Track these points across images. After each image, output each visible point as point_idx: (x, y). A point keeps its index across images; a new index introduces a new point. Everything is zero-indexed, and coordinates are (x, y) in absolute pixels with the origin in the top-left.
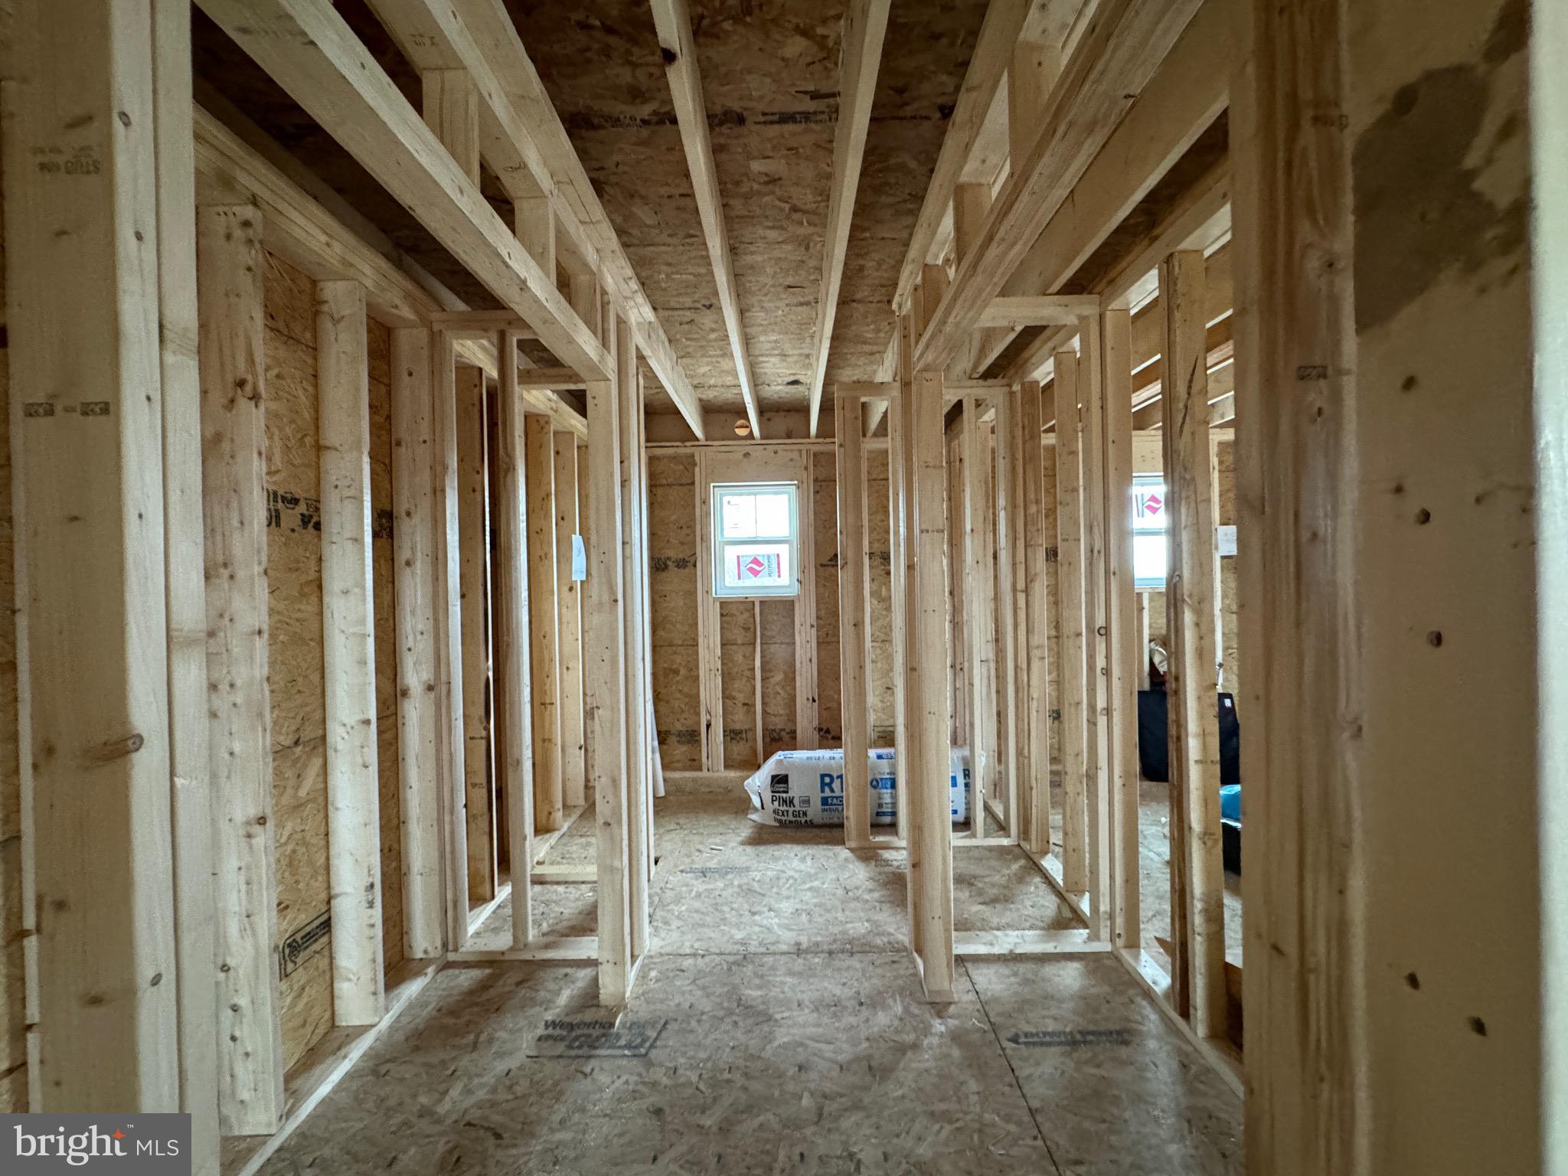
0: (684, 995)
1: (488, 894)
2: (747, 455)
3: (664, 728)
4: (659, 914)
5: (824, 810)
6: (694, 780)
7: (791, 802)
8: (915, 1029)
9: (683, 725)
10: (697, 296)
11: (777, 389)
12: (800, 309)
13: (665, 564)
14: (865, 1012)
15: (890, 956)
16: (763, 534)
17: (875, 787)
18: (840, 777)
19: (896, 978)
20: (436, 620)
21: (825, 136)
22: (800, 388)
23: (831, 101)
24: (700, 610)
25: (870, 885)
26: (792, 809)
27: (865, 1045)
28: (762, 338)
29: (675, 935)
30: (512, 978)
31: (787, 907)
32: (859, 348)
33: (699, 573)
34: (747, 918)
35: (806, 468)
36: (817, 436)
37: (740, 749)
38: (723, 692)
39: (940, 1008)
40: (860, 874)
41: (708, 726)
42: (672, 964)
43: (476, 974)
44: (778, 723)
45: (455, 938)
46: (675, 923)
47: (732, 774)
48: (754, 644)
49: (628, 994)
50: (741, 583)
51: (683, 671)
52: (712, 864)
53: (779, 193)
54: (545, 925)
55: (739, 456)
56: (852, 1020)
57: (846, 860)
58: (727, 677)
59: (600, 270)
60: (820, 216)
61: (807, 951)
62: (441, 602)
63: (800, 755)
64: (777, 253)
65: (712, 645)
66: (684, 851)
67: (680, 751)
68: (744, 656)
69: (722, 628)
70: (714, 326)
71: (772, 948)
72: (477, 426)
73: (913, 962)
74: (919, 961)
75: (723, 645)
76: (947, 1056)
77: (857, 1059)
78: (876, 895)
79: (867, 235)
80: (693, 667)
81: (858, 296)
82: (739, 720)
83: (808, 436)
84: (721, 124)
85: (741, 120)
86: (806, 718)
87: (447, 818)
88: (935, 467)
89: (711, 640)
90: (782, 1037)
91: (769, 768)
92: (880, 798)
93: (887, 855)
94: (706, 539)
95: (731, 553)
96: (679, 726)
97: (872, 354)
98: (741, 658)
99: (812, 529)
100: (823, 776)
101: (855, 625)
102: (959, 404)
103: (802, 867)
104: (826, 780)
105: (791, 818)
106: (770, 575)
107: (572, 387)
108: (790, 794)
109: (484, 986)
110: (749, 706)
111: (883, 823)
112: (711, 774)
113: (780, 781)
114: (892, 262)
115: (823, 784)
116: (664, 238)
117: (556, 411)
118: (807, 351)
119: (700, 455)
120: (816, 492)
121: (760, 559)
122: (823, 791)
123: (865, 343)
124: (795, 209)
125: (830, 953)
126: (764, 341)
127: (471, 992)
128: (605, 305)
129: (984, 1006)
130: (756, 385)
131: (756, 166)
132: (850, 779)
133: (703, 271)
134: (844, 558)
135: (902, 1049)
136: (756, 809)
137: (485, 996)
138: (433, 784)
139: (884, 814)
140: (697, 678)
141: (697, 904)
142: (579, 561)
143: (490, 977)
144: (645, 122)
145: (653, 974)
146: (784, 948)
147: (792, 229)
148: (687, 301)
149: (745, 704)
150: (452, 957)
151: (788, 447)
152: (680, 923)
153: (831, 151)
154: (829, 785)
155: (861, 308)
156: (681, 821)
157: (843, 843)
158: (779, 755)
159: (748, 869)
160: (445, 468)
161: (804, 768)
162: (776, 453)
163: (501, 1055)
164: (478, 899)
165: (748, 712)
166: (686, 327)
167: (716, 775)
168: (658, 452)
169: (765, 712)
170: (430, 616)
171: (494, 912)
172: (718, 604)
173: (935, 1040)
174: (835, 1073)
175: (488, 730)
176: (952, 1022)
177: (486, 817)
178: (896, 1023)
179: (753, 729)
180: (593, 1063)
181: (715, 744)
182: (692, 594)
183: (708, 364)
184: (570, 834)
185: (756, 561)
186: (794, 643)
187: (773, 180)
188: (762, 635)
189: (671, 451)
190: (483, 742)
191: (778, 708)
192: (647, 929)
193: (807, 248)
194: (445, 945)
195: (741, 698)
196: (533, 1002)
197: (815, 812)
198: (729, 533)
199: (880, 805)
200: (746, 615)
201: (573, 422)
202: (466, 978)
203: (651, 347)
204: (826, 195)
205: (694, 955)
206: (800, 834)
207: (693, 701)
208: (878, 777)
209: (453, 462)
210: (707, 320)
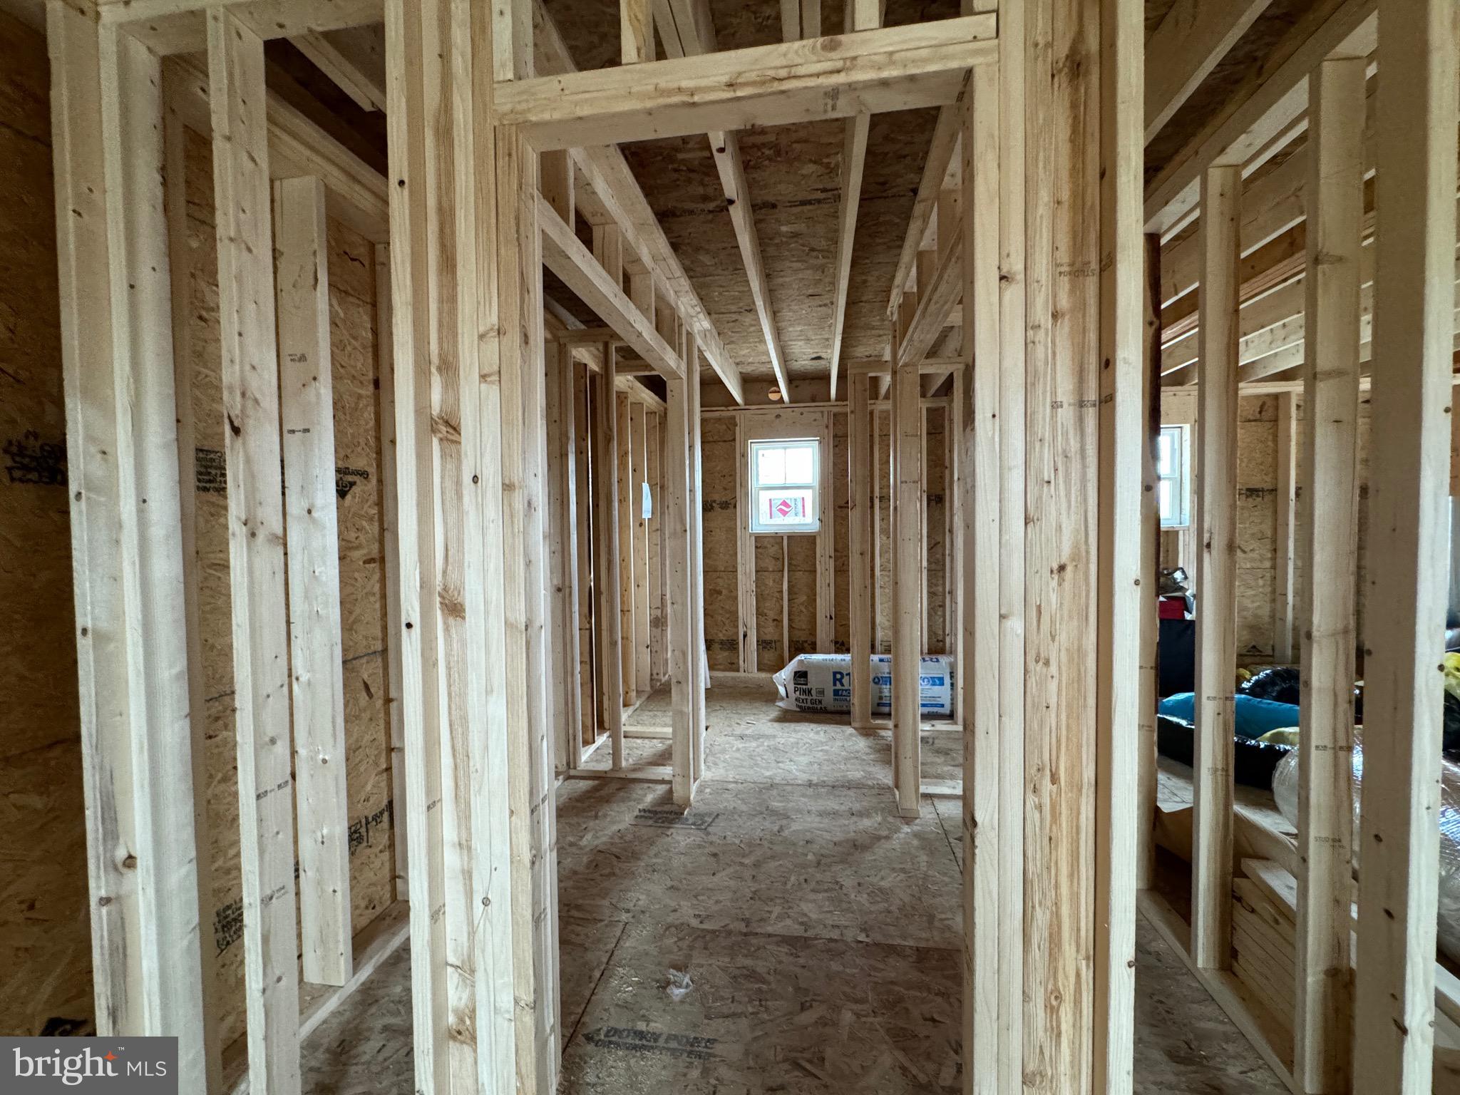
0: (728, 802)
1: (591, 740)
2: (778, 416)
3: (709, 638)
4: (710, 759)
5: (835, 700)
6: (733, 678)
7: (810, 691)
8: (889, 829)
9: (724, 635)
10: (741, 304)
11: (803, 362)
12: (819, 309)
13: (711, 505)
14: (854, 818)
15: (876, 791)
16: (791, 481)
17: (876, 683)
18: (848, 674)
19: (879, 803)
20: (563, 544)
21: (832, 210)
22: (822, 362)
23: (835, 192)
24: (739, 543)
25: (868, 750)
26: (810, 698)
27: (853, 834)
28: (791, 329)
29: (722, 771)
30: (614, 786)
31: (804, 760)
32: (869, 333)
33: (738, 513)
34: (773, 764)
35: (827, 427)
36: (836, 400)
37: (769, 656)
38: (757, 610)
39: (908, 819)
40: (861, 744)
41: (745, 636)
42: (721, 787)
43: (590, 783)
44: (802, 636)
45: (575, 763)
46: (721, 765)
47: (763, 675)
48: (783, 571)
49: (692, 798)
50: (772, 522)
51: (724, 592)
52: (747, 732)
53: (801, 241)
54: (630, 760)
55: (771, 417)
56: (846, 822)
57: (851, 735)
58: (760, 598)
59: (677, 304)
60: (832, 253)
61: (816, 785)
62: (566, 532)
63: (817, 657)
64: (800, 276)
65: (748, 571)
66: (726, 723)
67: (722, 656)
68: (774, 581)
69: (756, 557)
70: (753, 323)
71: (791, 782)
72: (584, 408)
73: (894, 795)
74: (897, 793)
75: (757, 572)
76: (908, 843)
77: (847, 841)
78: (872, 756)
79: (867, 261)
80: (733, 588)
81: (864, 299)
82: (770, 632)
83: (829, 400)
84: (761, 208)
85: (774, 206)
86: (824, 630)
87: (569, 679)
88: (912, 436)
89: (748, 567)
90: (795, 826)
91: (791, 667)
92: (881, 692)
93: (883, 733)
94: (744, 484)
95: (764, 497)
96: (721, 636)
97: (880, 336)
98: (771, 583)
99: (831, 477)
100: (835, 674)
101: (861, 554)
102: (951, 375)
103: (816, 737)
104: (838, 676)
105: (809, 705)
106: (796, 515)
107: (647, 373)
108: (809, 686)
109: (595, 789)
110: (778, 622)
111: (881, 710)
112: (746, 674)
113: (801, 676)
114: (888, 276)
115: (835, 680)
116: (720, 271)
117: (632, 388)
118: (826, 336)
119: (740, 417)
120: (835, 446)
121: (788, 502)
122: (835, 685)
123: (873, 328)
124: (813, 250)
125: (833, 787)
126: (793, 330)
127: (588, 792)
128: (680, 325)
129: (941, 821)
130: (785, 361)
131: (784, 229)
132: (856, 676)
133: (746, 289)
134: (854, 501)
135: (879, 838)
136: (782, 699)
137: (598, 794)
138: (562, 654)
139: (884, 705)
140: (736, 598)
141: (738, 755)
142: (647, 503)
143: (598, 785)
144: (710, 212)
145: (708, 790)
146: (800, 782)
147: (813, 261)
148: (733, 308)
149: (774, 620)
150: (572, 772)
151: (812, 409)
152: (725, 765)
153: (838, 217)
154: (840, 680)
155: (868, 306)
156: (724, 705)
157: (850, 724)
158: (802, 657)
159: (774, 737)
160: (568, 438)
161: (820, 667)
162: (802, 414)
163: (613, 822)
164: (586, 743)
165: (777, 626)
166: (732, 324)
167: (750, 675)
168: (708, 415)
169: (790, 627)
170: (560, 541)
171: (595, 751)
172: (753, 538)
173: (902, 836)
174: (831, 846)
175: (590, 623)
176: (916, 828)
177: (589, 685)
178: (876, 825)
179: (781, 641)
180: (672, 830)
181: (749, 652)
182: (733, 530)
183: (748, 348)
184: (641, 708)
185: (784, 503)
186: (815, 571)
187: (795, 235)
188: (790, 564)
189: (717, 414)
190: (588, 632)
191: (802, 623)
192: (703, 766)
193: (823, 272)
194: (568, 764)
195: (771, 614)
196: (629, 799)
197: (828, 699)
198: (764, 481)
199: (881, 698)
200: (776, 547)
201: (643, 395)
202: (584, 785)
203: (707, 344)
204: (835, 240)
205: (736, 782)
206: (816, 716)
207: (733, 616)
208: (880, 675)
209: (572, 435)
210: (747, 319)
